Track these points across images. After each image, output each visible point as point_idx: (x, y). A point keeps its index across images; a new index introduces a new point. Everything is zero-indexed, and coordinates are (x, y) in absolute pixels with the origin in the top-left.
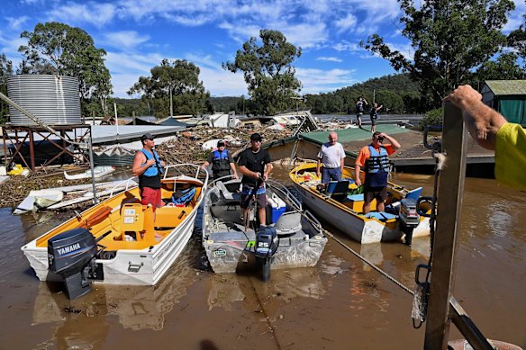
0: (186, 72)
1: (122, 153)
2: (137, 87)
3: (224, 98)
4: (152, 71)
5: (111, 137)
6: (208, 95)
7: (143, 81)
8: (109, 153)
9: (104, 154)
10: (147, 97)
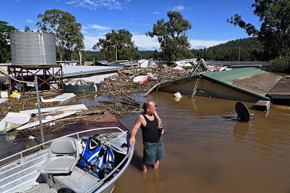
0: (124, 36)
1: (81, 84)
2: (98, 45)
3: (146, 51)
4: (106, 35)
5: (77, 73)
6: (137, 49)
7: (101, 41)
8: (73, 84)
9: (70, 84)
10: (103, 50)
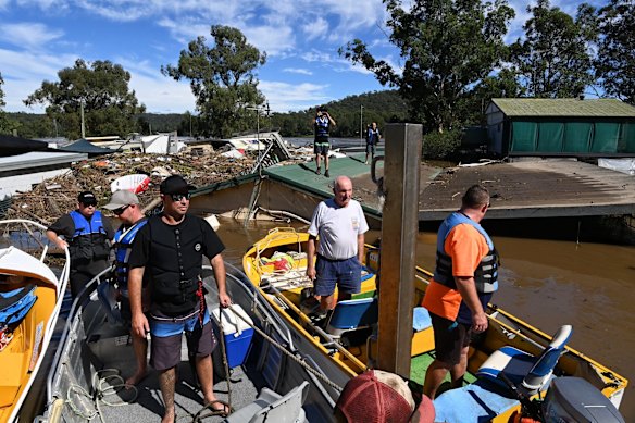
0: (111, 78)
2: (38, 96)
3: (170, 115)
4: (60, 74)
6: (143, 109)
7: (47, 87)
10: (54, 110)
